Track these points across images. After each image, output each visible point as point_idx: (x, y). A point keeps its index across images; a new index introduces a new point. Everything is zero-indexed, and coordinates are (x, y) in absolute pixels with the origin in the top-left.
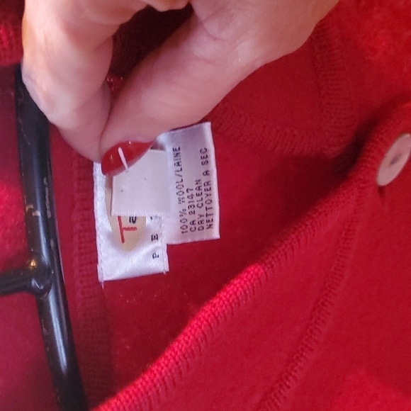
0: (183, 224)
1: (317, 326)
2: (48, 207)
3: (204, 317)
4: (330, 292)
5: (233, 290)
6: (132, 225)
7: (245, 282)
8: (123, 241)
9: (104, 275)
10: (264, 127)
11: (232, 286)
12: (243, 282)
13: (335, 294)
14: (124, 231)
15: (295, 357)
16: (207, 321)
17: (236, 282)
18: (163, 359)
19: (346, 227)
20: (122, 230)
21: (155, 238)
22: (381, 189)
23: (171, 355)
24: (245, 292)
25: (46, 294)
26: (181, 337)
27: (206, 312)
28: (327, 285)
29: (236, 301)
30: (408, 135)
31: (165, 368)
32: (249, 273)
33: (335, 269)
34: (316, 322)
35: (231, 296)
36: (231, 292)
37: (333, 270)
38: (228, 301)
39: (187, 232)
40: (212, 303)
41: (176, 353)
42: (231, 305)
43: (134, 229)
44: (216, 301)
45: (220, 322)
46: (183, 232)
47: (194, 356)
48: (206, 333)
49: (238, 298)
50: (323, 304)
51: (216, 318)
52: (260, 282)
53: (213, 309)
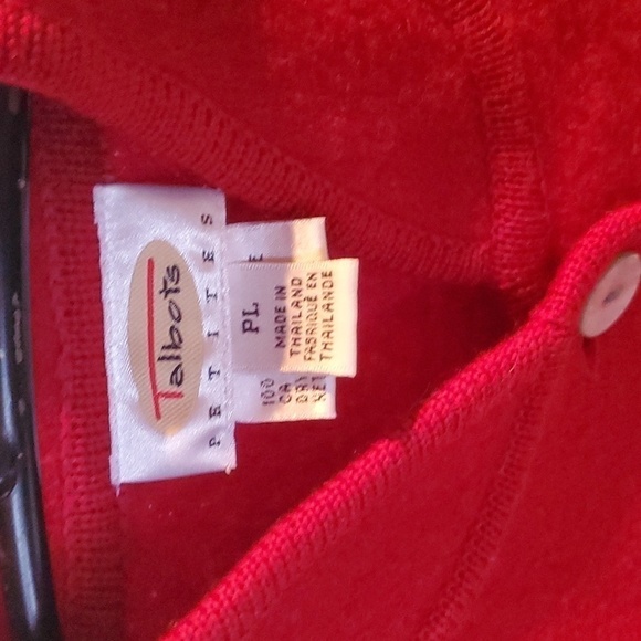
0: (265, 389)
1: (473, 567)
2: (18, 344)
3: (274, 543)
4: (496, 509)
5: (326, 498)
6: (174, 389)
7: (348, 487)
8: (158, 416)
9: (121, 474)
10: (398, 232)
11: (326, 493)
12: (344, 487)
13: (504, 514)
14: (161, 400)
15: (431, 618)
16: (279, 549)
17: (333, 484)
18: (199, 612)
19: (527, 402)
20: (156, 396)
21: (215, 412)
22: (588, 343)
23: (212, 606)
24: (347, 503)
25: (6, 494)
26: (232, 577)
27: (278, 535)
28: (491, 498)
29: (331, 517)
30: (635, 257)
31: (200, 629)
32: (356, 470)
33: (506, 471)
34: (470, 559)
35: (322, 508)
36: (323, 502)
37: (501, 471)
38: (318, 516)
39: (272, 403)
40: (290, 519)
41: (221, 604)
42: (322, 524)
43: (179, 395)
44: (296, 516)
45: (302, 554)
46: (265, 403)
47: (252, 610)
48: (275, 570)
49: (334, 513)
50: (482, 528)
51: (295, 546)
52: (375, 488)
53: (290, 531)
